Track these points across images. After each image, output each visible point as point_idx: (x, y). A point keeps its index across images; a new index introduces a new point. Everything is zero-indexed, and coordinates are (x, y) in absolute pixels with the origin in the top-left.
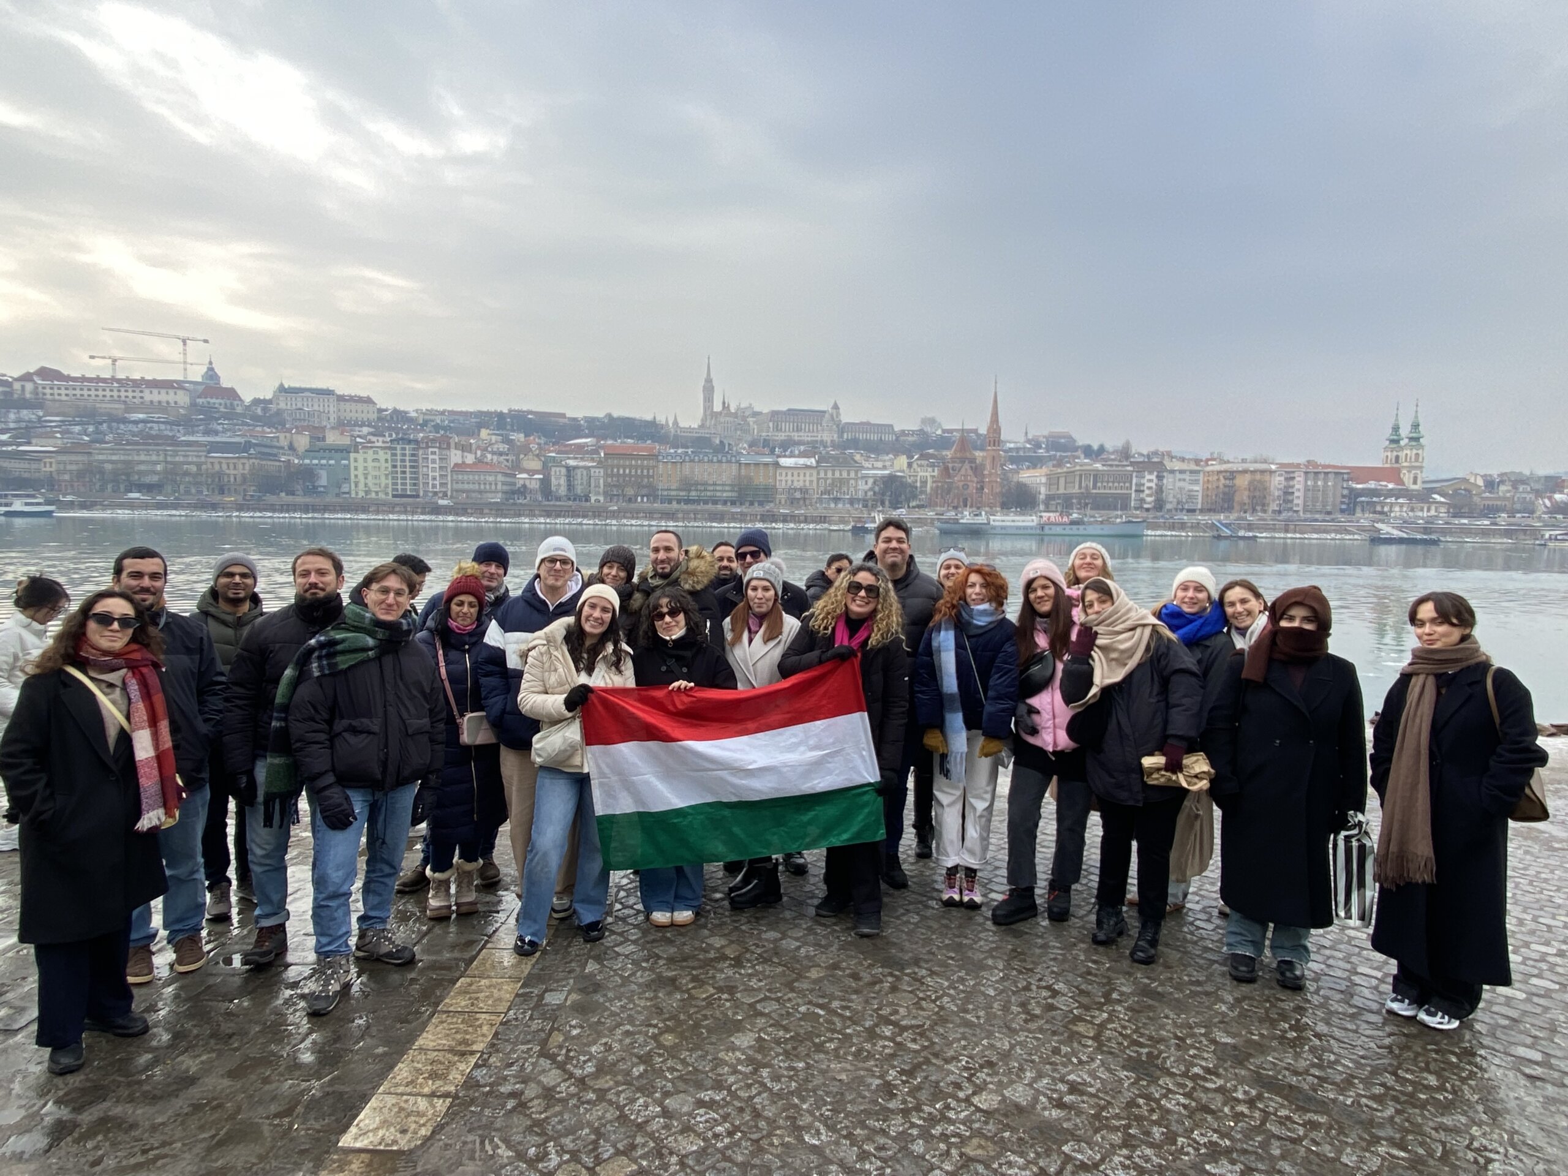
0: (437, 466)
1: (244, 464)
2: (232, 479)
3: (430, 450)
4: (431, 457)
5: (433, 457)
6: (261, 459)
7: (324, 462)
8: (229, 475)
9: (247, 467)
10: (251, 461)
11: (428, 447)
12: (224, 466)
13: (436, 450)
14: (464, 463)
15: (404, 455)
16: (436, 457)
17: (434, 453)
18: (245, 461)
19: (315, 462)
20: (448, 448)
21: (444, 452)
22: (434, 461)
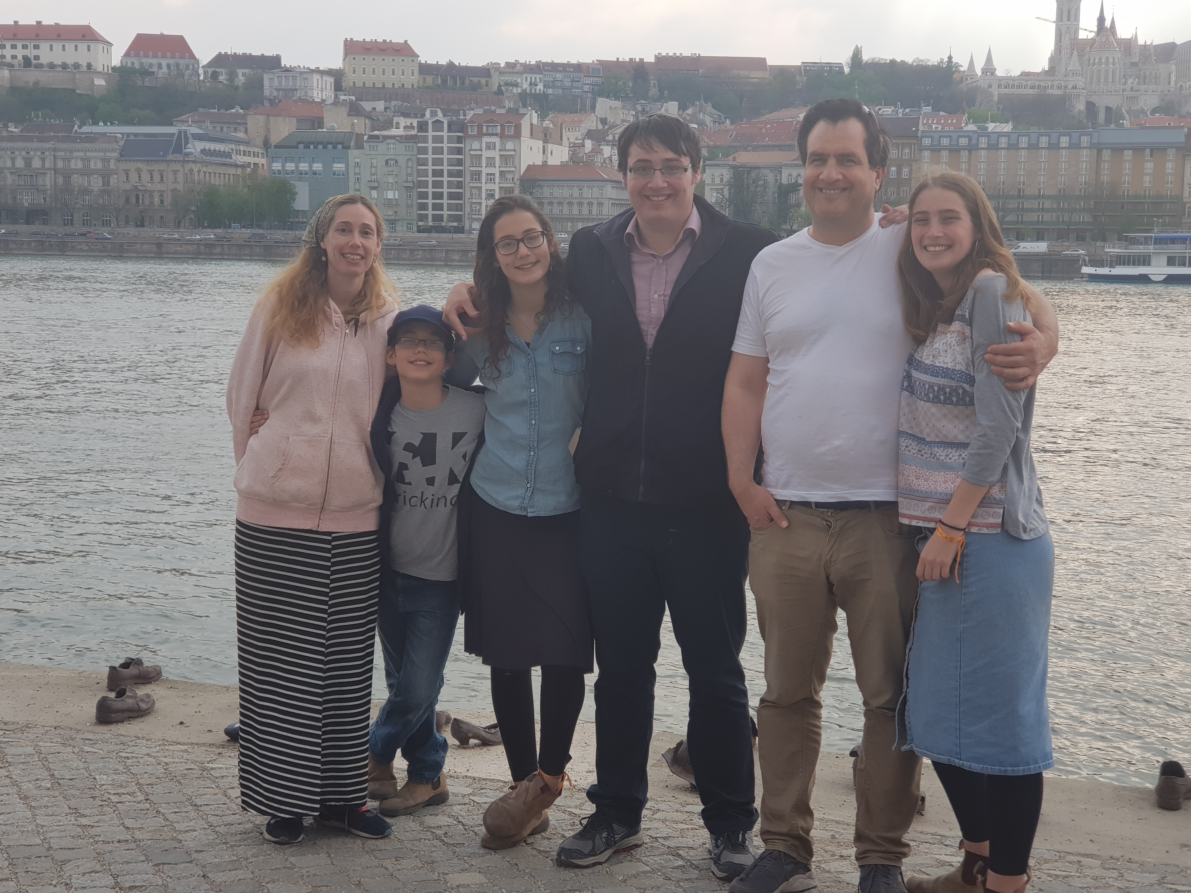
0: (496, 171)
1: (175, 172)
2: (157, 200)
3: (486, 139)
4: (486, 154)
5: (490, 154)
6: (203, 162)
7: (304, 166)
8: (151, 193)
9: (180, 177)
10: (188, 167)
11: (480, 135)
12: (146, 177)
13: (497, 140)
14: (545, 163)
15: (440, 151)
16: (495, 154)
17: (490, 147)
18: (177, 167)
19: (290, 166)
20: (517, 135)
21: (510, 145)
22: (491, 162)
